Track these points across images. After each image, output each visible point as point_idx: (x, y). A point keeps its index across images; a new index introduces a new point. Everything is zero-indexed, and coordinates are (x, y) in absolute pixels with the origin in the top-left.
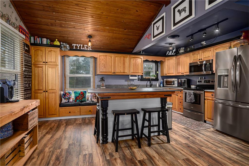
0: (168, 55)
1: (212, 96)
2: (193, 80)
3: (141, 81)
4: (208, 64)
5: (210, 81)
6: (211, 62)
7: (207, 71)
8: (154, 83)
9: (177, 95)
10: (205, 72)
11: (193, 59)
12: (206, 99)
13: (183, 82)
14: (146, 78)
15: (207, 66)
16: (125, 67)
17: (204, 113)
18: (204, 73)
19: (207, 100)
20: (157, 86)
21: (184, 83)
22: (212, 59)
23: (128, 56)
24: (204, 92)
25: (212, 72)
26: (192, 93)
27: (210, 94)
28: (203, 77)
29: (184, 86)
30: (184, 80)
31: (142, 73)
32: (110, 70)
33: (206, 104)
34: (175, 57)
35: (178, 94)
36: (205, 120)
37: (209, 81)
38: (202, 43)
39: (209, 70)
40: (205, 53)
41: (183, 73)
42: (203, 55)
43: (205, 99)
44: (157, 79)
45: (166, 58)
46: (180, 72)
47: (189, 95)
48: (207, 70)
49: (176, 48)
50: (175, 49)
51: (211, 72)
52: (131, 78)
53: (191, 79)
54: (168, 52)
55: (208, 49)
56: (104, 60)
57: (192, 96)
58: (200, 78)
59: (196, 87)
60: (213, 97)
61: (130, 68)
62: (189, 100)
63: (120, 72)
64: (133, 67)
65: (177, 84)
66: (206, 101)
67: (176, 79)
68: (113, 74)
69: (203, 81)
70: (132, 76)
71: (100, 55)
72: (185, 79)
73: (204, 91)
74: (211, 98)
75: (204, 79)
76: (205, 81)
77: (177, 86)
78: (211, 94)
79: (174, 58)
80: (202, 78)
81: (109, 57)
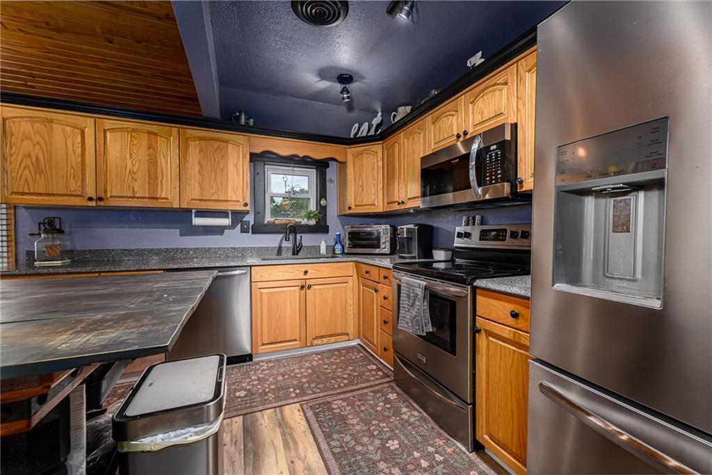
0: (358, 136)
1: (511, 321)
2: (443, 229)
3: (253, 233)
4: (494, 147)
5: (505, 231)
6: (508, 137)
7: (491, 183)
8: (307, 240)
9: (376, 291)
10: (480, 190)
11: (435, 139)
12: (483, 331)
13: (405, 236)
14: (276, 222)
15: (491, 156)
16: (156, 177)
17: (474, 404)
18: (476, 194)
19: (487, 338)
20: (323, 250)
21: (409, 239)
22: (514, 121)
23: (175, 131)
24: (474, 289)
25: (514, 187)
26: (420, 292)
27: (501, 309)
28: (478, 217)
29: (408, 253)
30: (407, 229)
31: (242, 203)
32: (74, 186)
33: (484, 359)
34: (381, 146)
35: (379, 286)
36: (477, 438)
37: (500, 236)
38: (469, 65)
39: (496, 179)
40: (481, 99)
41: (403, 203)
42: (472, 113)
43: (479, 331)
44: (321, 227)
45: (349, 150)
46: (395, 200)
47: (409, 296)
48: (490, 181)
49: (382, 112)
50: (380, 114)
51: (507, 186)
52: (197, 221)
53: (435, 225)
54: (357, 125)
55: (493, 81)
56: (37, 138)
57: (422, 306)
58: (464, 218)
59: (449, 258)
60: (519, 326)
61: (183, 179)
62: (407, 323)
63: (132, 197)
64: (197, 175)
65: (388, 245)
66: (482, 340)
67: (383, 227)
68: (92, 204)
69: (476, 231)
70: (202, 213)
71: (9, 115)
72: (412, 226)
73: (471, 284)
74: (506, 332)
75: (482, 223)
76: (482, 231)
77: (388, 252)
78: (510, 307)
79: (377, 148)
80: (474, 218)
81: (68, 129)
